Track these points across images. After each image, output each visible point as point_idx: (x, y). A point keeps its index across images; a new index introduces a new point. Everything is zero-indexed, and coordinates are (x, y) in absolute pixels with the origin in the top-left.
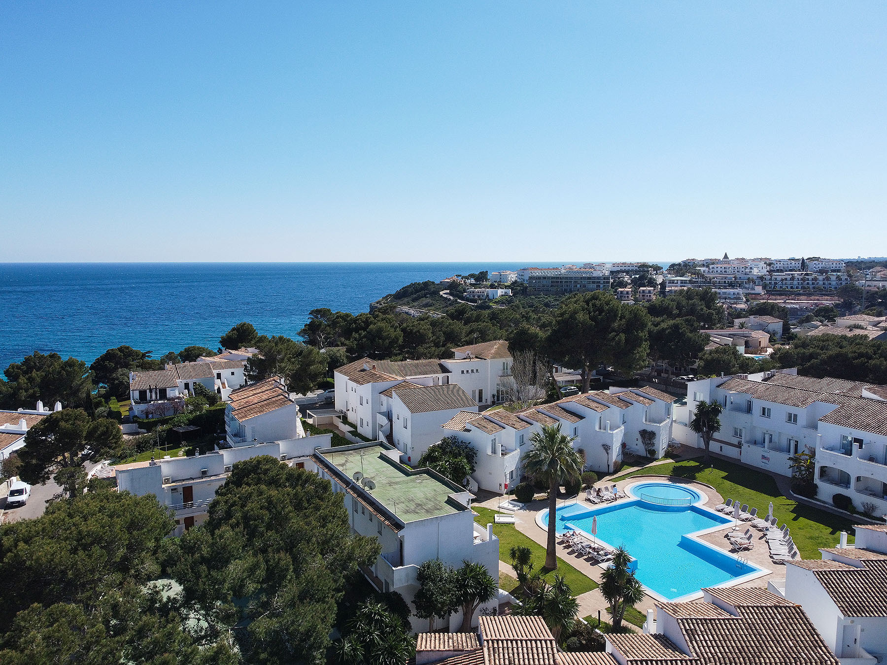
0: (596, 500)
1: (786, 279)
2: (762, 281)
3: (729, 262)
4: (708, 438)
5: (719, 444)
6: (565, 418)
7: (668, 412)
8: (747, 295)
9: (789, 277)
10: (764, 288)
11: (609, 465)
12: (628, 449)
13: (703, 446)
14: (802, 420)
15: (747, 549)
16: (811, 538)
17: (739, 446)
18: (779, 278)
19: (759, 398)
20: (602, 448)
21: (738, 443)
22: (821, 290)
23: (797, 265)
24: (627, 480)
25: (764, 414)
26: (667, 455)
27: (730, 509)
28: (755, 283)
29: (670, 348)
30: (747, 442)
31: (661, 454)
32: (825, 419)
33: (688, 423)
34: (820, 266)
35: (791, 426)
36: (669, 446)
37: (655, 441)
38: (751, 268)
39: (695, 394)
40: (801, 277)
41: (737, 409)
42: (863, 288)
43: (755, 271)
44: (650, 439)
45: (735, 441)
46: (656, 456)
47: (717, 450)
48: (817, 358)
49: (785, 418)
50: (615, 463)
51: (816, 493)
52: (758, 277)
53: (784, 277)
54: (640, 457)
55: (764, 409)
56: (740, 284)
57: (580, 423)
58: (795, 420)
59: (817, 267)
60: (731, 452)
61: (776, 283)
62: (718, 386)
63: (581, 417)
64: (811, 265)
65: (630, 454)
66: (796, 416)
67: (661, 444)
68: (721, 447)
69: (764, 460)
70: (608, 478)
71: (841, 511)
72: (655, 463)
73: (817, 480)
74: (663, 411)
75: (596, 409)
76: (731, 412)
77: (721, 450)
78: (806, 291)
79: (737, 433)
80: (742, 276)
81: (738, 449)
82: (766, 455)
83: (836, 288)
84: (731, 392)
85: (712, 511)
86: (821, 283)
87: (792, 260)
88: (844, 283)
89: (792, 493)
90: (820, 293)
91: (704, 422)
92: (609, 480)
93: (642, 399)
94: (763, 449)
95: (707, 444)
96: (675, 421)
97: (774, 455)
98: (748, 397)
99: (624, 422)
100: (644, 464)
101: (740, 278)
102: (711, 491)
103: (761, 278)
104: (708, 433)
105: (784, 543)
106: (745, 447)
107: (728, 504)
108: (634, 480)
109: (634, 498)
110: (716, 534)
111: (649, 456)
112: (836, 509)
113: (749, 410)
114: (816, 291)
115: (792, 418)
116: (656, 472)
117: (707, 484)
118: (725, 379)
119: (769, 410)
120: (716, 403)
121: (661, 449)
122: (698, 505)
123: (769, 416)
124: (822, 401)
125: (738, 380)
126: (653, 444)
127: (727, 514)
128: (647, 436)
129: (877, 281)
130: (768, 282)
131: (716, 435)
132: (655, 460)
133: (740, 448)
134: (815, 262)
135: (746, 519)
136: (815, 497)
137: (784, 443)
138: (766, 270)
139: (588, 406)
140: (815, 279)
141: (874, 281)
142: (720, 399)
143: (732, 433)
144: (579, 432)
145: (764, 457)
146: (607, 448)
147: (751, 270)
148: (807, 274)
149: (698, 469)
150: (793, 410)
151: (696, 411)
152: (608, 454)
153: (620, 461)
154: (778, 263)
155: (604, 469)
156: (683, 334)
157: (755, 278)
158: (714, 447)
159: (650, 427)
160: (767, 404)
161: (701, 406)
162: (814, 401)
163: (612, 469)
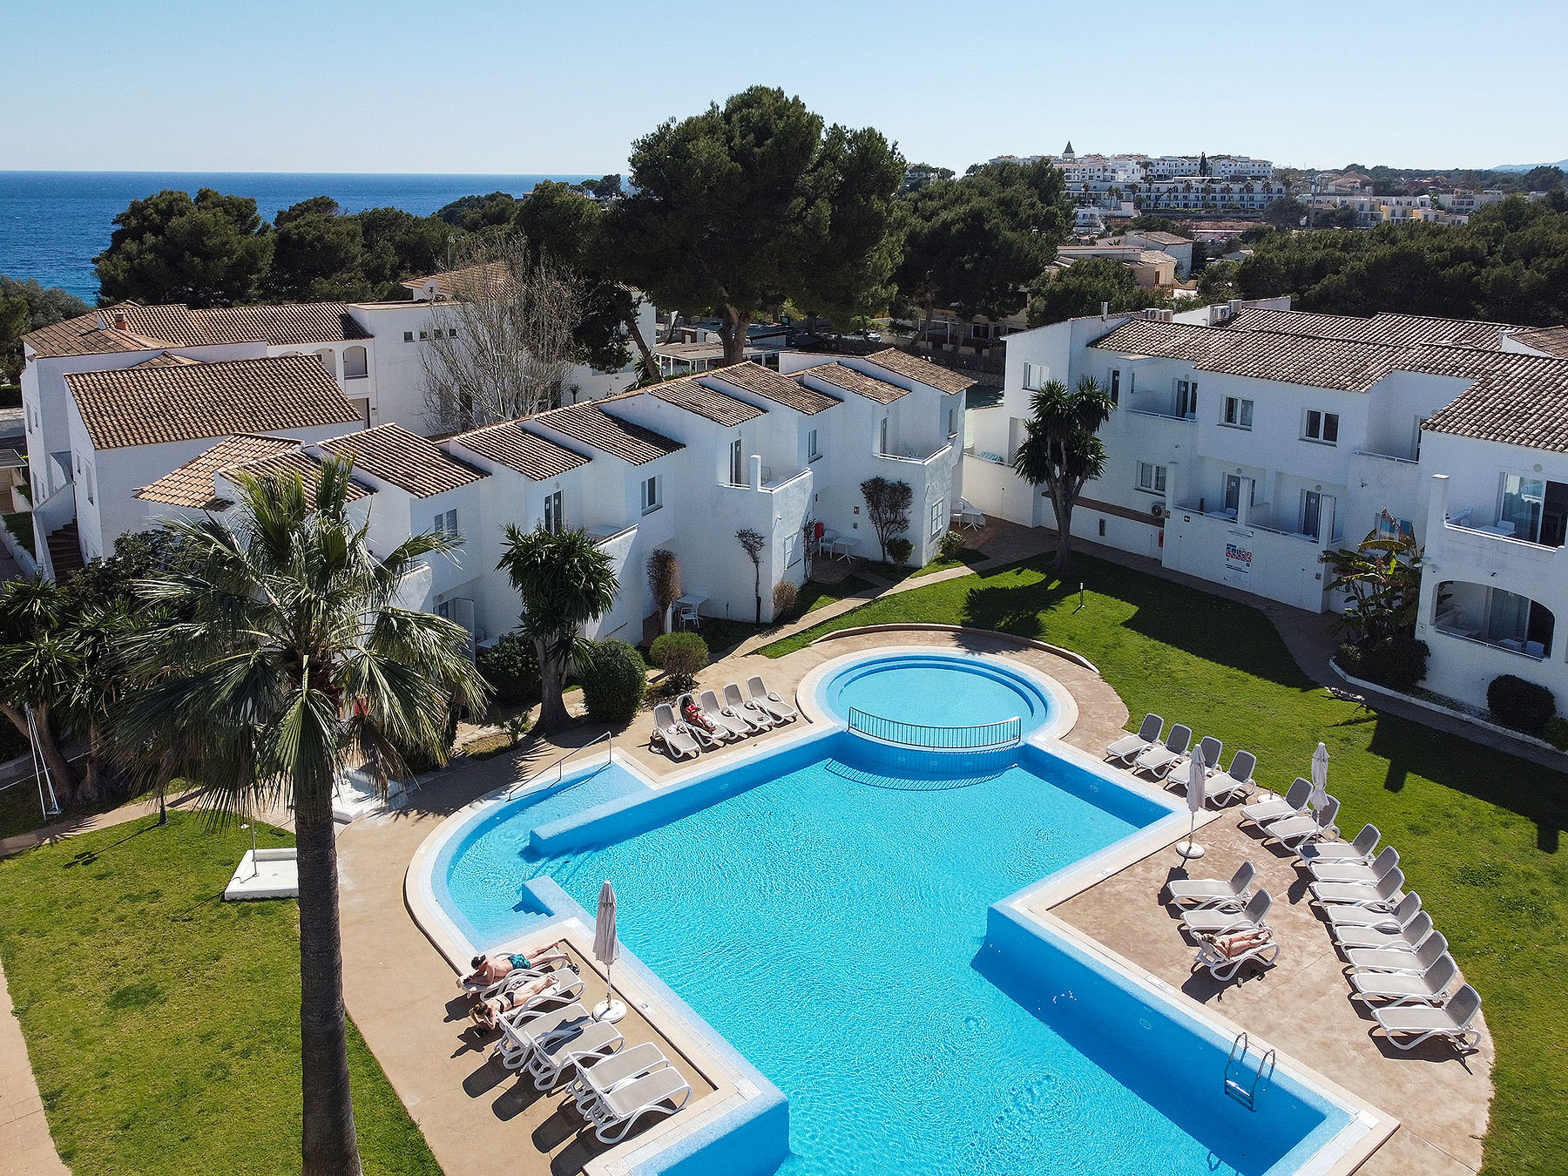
0: (685, 745)
1: (1176, 189)
2: (1134, 193)
3: (1074, 161)
4: (1066, 499)
5: (1097, 515)
6: (611, 448)
7: (951, 428)
8: (1107, 219)
9: (1181, 186)
10: (1138, 206)
11: (759, 600)
12: (830, 541)
13: (1052, 523)
14: (1353, 432)
15: (1254, 969)
16: (1471, 877)
17: (1157, 517)
18: (1164, 188)
19: (1216, 368)
20: (738, 546)
21: (1153, 510)
22: (1237, 210)
23: (1193, 167)
24: (816, 647)
25: (1230, 418)
26: (950, 554)
27: (1156, 754)
28: (1120, 197)
29: (963, 268)
30: (1182, 506)
31: (927, 550)
32: (1441, 422)
33: (1005, 453)
34: (1233, 168)
35: (1318, 451)
36: (954, 525)
37: (910, 514)
38: (1114, 171)
39: (1027, 370)
40: (1203, 186)
41: (1148, 406)
42: (1310, 205)
43: (1121, 177)
44: (895, 507)
45: (1143, 503)
46: (911, 561)
47: (1090, 533)
48: (1337, 272)
49: (1300, 425)
50: (781, 591)
51: (1420, 671)
52: (1126, 187)
53: (1172, 186)
54: (864, 564)
55: (1231, 403)
56: (1094, 199)
57: (664, 465)
58: (1331, 434)
59: (1227, 170)
60: (1131, 537)
61: (1157, 198)
62: (1093, 343)
63: (668, 444)
64: (1217, 167)
65: (836, 555)
66: (1332, 421)
67: (927, 522)
68: (1102, 523)
69: (1233, 562)
70: (755, 642)
71: (1520, 736)
72: (909, 584)
73: (1426, 628)
74: (934, 423)
75: (721, 416)
76: (1132, 415)
77: (1102, 533)
78: (1209, 212)
79: (1153, 479)
80: (1099, 184)
81: (1153, 530)
82: (1241, 544)
83: (1262, 206)
84: (1132, 357)
85: (1093, 764)
86: (1237, 197)
87: (1185, 158)
88: (1275, 197)
89: (1341, 673)
90: (1235, 215)
91: (1056, 448)
92: (756, 652)
93: (870, 383)
94: (1230, 526)
95: (1064, 516)
96: (971, 451)
97: (1263, 544)
98: (1184, 370)
99: (815, 457)
100: (875, 586)
101: (1095, 187)
102: (1082, 679)
103: (1133, 188)
104: (1066, 480)
105: (1389, 920)
106: (1175, 521)
107: (1148, 735)
108: (836, 645)
109: (824, 725)
110: (1121, 888)
111: (892, 561)
112: (1500, 729)
113: (1184, 404)
114: (1227, 212)
115: (1323, 427)
116: (913, 618)
117: (1072, 648)
118: (1112, 322)
119: (1248, 404)
120: (1090, 387)
121: (926, 537)
122: (1046, 739)
123: (1247, 424)
124: (1414, 368)
125: (1148, 325)
126: (904, 524)
127: (1147, 775)
128: (884, 497)
129: (1329, 194)
130: (1144, 195)
131: (1090, 489)
132: (911, 571)
133: (1161, 523)
134: (1223, 162)
135: (1221, 798)
136: (1421, 684)
137: (1292, 504)
138: (1140, 175)
139: (695, 409)
140: (1227, 190)
141: (1325, 194)
142: (1102, 379)
143: (1133, 478)
144: (665, 494)
145: (1232, 551)
146: (752, 543)
147: (1113, 175)
148: (1212, 181)
149: (1040, 598)
150: (1326, 402)
151: (1032, 416)
152: (756, 562)
153: (797, 581)
154: (1161, 163)
155: (743, 610)
156: (993, 235)
157: (1122, 187)
158: (1083, 523)
159: (894, 471)
160: (1240, 388)
161: (1047, 400)
162: (1389, 371)
163: (769, 611)
